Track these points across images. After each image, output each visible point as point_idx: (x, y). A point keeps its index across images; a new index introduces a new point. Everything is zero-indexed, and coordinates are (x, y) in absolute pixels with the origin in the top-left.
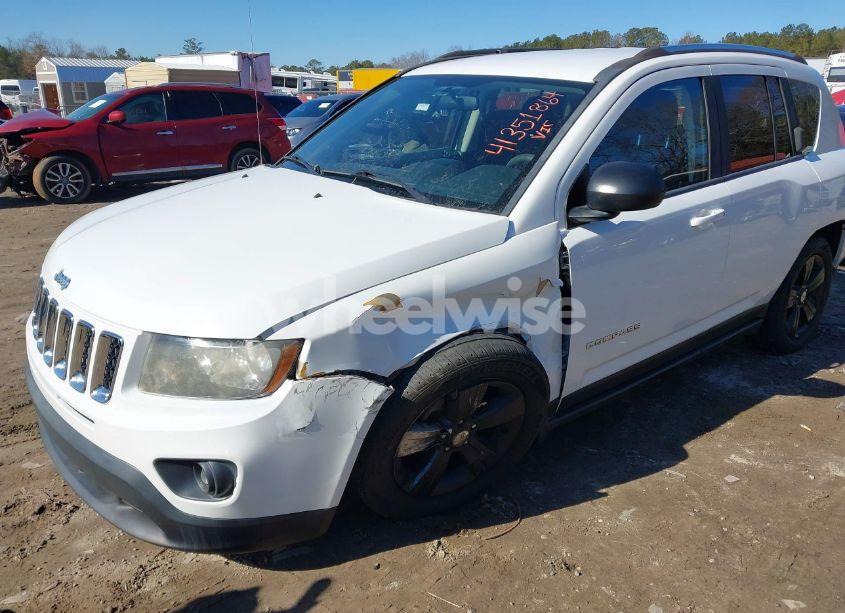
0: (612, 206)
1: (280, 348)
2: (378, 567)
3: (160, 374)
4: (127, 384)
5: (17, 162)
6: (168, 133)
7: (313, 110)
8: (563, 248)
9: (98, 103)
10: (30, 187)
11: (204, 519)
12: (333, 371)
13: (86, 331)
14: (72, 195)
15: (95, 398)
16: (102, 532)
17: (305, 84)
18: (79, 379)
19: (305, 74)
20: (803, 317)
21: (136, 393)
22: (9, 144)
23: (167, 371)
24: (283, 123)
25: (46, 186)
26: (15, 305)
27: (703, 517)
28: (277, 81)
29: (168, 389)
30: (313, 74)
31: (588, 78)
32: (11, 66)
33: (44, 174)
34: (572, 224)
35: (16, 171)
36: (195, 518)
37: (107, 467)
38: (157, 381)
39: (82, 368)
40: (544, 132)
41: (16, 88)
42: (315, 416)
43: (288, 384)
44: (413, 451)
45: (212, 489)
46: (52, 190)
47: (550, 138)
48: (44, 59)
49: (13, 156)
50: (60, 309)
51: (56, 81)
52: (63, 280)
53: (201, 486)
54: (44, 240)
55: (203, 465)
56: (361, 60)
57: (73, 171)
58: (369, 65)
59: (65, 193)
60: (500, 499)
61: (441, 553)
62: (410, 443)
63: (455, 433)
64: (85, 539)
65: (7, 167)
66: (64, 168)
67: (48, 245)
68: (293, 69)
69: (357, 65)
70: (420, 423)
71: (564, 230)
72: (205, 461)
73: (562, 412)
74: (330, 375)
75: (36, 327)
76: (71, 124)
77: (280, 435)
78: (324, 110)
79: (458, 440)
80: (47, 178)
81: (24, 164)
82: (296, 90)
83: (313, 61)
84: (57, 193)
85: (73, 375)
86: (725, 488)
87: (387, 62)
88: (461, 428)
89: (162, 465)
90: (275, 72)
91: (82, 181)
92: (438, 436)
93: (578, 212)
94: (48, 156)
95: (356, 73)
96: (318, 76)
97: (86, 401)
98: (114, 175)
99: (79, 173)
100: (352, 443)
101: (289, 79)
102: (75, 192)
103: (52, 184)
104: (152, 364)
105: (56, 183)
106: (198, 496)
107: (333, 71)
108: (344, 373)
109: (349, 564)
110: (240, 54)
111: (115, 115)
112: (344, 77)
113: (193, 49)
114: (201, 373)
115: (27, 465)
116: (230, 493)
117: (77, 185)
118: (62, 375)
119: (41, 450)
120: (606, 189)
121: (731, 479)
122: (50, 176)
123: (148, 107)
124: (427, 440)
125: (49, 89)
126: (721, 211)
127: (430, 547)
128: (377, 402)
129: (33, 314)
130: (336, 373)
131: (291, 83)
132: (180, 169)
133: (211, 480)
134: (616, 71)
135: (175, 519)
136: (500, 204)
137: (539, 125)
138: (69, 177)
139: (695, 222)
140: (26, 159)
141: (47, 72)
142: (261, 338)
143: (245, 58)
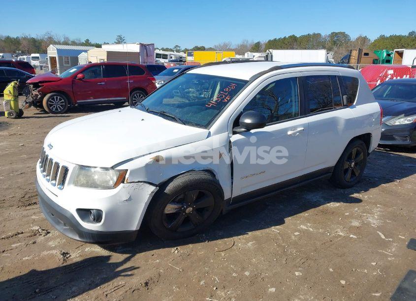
0: (249, 127)
1: (119, 172)
2: (153, 255)
3: (80, 180)
4: (69, 183)
5: (37, 95)
6: (102, 83)
7: (171, 73)
8: (230, 142)
9: (73, 70)
10: (41, 106)
11: (91, 230)
12: (137, 181)
13: (57, 165)
14: (59, 110)
15: (59, 188)
16: (58, 240)
17: (171, 58)
18: (54, 182)
19: (172, 53)
20: (353, 173)
21: (72, 186)
22: (33, 87)
23: (83, 180)
24: (154, 79)
25: (49, 106)
26: (32, 158)
27: (279, 246)
28: (158, 56)
29: (82, 185)
30: (175, 53)
31: (247, 79)
32: (37, 47)
33: (48, 101)
34: (234, 133)
35: (36, 99)
36: (88, 230)
37: (61, 212)
38: (79, 182)
39: (55, 178)
40: (227, 99)
41: (38, 58)
42: (130, 196)
43: (122, 185)
44: (170, 212)
45: (94, 220)
46: (51, 108)
47: (229, 101)
48: (51, 45)
49: (35, 92)
50: (49, 158)
51: (56, 56)
52: (51, 146)
53: (91, 219)
54: (46, 130)
55: (92, 211)
56: (199, 46)
57: (60, 100)
58: (202, 49)
59: (57, 109)
60: (204, 235)
61: (177, 251)
62: (169, 209)
63: (187, 208)
64: (52, 241)
65: (32, 97)
66: (57, 98)
67: (48, 133)
68: (167, 50)
69: (197, 49)
70: (174, 202)
71: (230, 135)
72: (93, 210)
73: (233, 204)
74: (136, 182)
75: (41, 164)
76: (61, 79)
77: (118, 202)
78: (176, 73)
79: (187, 211)
80: (49, 103)
81: (40, 96)
82: (167, 61)
83: (177, 46)
84: (53, 109)
85: (52, 180)
86: (293, 237)
87: (212, 47)
88: (189, 206)
89: (79, 211)
90: (157, 51)
91: (64, 104)
92: (181, 208)
93: (237, 129)
94: (50, 93)
95: (195, 53)
96: (178, 54)
97: (55, 189)
98: (78, 101)
99: (63, 101)
100: (143, 207)
101: (164, 55)
102: (60, 109)
103: (51, 105)
104: (78, 177)
105: (53, 105)
106: (89, 222)
107: (185, 51)
108: (141, 182)
109: (143, 253)
110: (140, 44)
111: (80, 76)
112: (190, 55)
113: (120, 41)
114: (94, 180)
115: (33, 217)
116: (101, 221)
117: (62, 106)
118: (48, 181)
119: (40, 212)
120: (248, 121)
121: (297, 233)
122: (50, 101)
123: (94, 72)
124: (176, 209)
125: (53, 59)
126: (303, 129)
127: (173, 249)
128: (152, 192)
129: (40, 160)
130: (139, 182)
131: (165, 57)
132: (107, 99)
133: (94, 217)
134: (258, 76)
135: (82, 230)
136: (207, 125)
137: (226, 96)
138: (59, 103)
139: (289, 133)
140: (40, 94)
141: (52, 51)
142: (113, 168)
143: (143, 46)
